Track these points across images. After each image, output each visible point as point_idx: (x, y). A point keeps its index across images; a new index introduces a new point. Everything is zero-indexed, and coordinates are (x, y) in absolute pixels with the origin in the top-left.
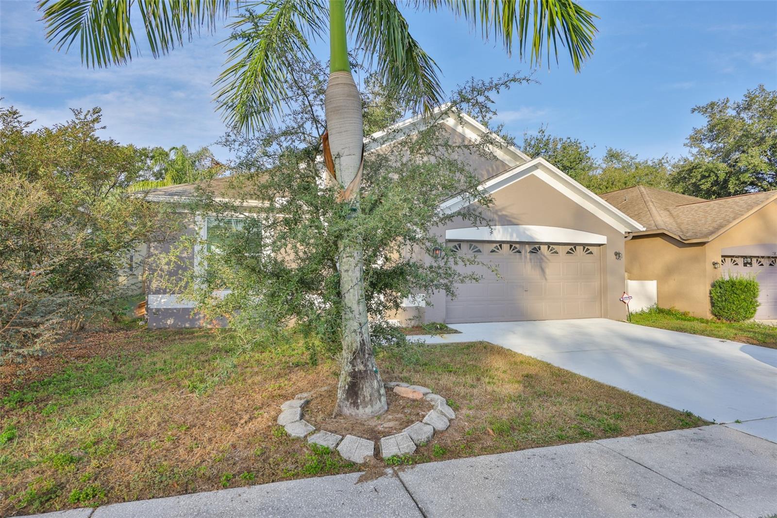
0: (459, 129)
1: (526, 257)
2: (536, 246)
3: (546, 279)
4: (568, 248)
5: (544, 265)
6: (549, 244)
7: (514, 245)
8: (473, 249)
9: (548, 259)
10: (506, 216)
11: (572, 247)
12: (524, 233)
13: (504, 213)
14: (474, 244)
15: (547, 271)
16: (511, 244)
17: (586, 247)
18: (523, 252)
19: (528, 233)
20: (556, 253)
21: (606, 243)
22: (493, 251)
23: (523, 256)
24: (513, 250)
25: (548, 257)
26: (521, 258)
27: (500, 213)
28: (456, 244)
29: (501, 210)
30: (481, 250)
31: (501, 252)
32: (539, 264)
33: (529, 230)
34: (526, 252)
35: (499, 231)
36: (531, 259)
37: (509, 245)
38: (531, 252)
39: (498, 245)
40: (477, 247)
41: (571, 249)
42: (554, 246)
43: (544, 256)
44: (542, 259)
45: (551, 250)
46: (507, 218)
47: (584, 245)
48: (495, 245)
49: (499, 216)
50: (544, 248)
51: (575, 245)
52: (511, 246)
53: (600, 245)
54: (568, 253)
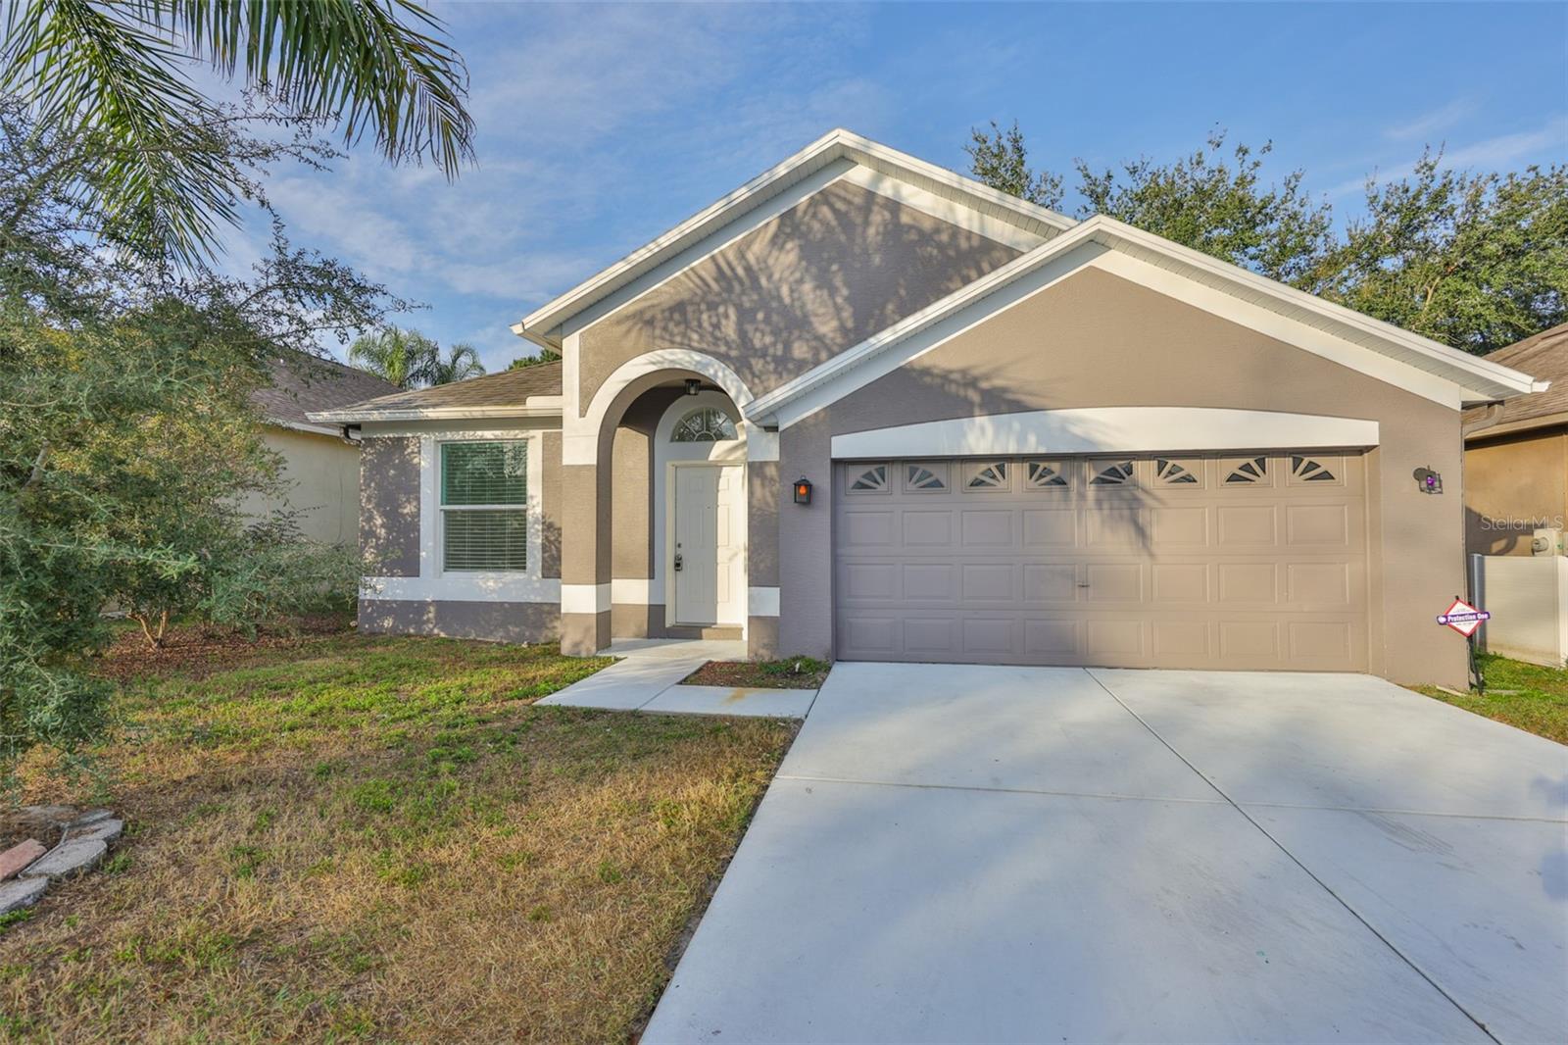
0: (886, 188)
1: (1082, 496)
2: (1117, 464)
3: (1152, 555)
4: (1233, 465)
5: (1143, 516)
6: (1161, 457)
7: (1042, 465)
8: (918, 481)
9: (1156, 498)
10: (1004, 390)
11: (1251, 461)
12: (1063, 429)
13: (998, 382)
14: (922, 467)
15: (1156, 533)
16: (1032, 460)
17: (1306, 460)
18: (1074, 483)
19: (1077, 430)
20: (1189, 479)
21: (1377, 443)
22: (977, 483)
23: (1073, 495)
24: (1041, 476)
25: (1158, 493)
26: (1067, 499)
27: (984, 385)
28: (872, 468)
29: (987, 377)
30: (943, 481)
31: (1002, 484)
32: (1126, 513)
33: (1081, 420)
34: (1083, 481)
35: (983, 430)
36: (1099, 502)
37: (1027, 466)
38: (1100, 481)
39: (992, 466)
40: (931, 475)
41: (1247, 468)
42: (1178, 462)
43: (1145, 491)
44: (1136, 499)
45: (1170, 473)
46: (1010, 396)
47: (1296, 454)
48: (983, 467)
49: (984, 393)
50: (1144, 471)
51: (1262, 455)
52: (1033, 469)
53: (1360, 451)
54: (1234, 478)
